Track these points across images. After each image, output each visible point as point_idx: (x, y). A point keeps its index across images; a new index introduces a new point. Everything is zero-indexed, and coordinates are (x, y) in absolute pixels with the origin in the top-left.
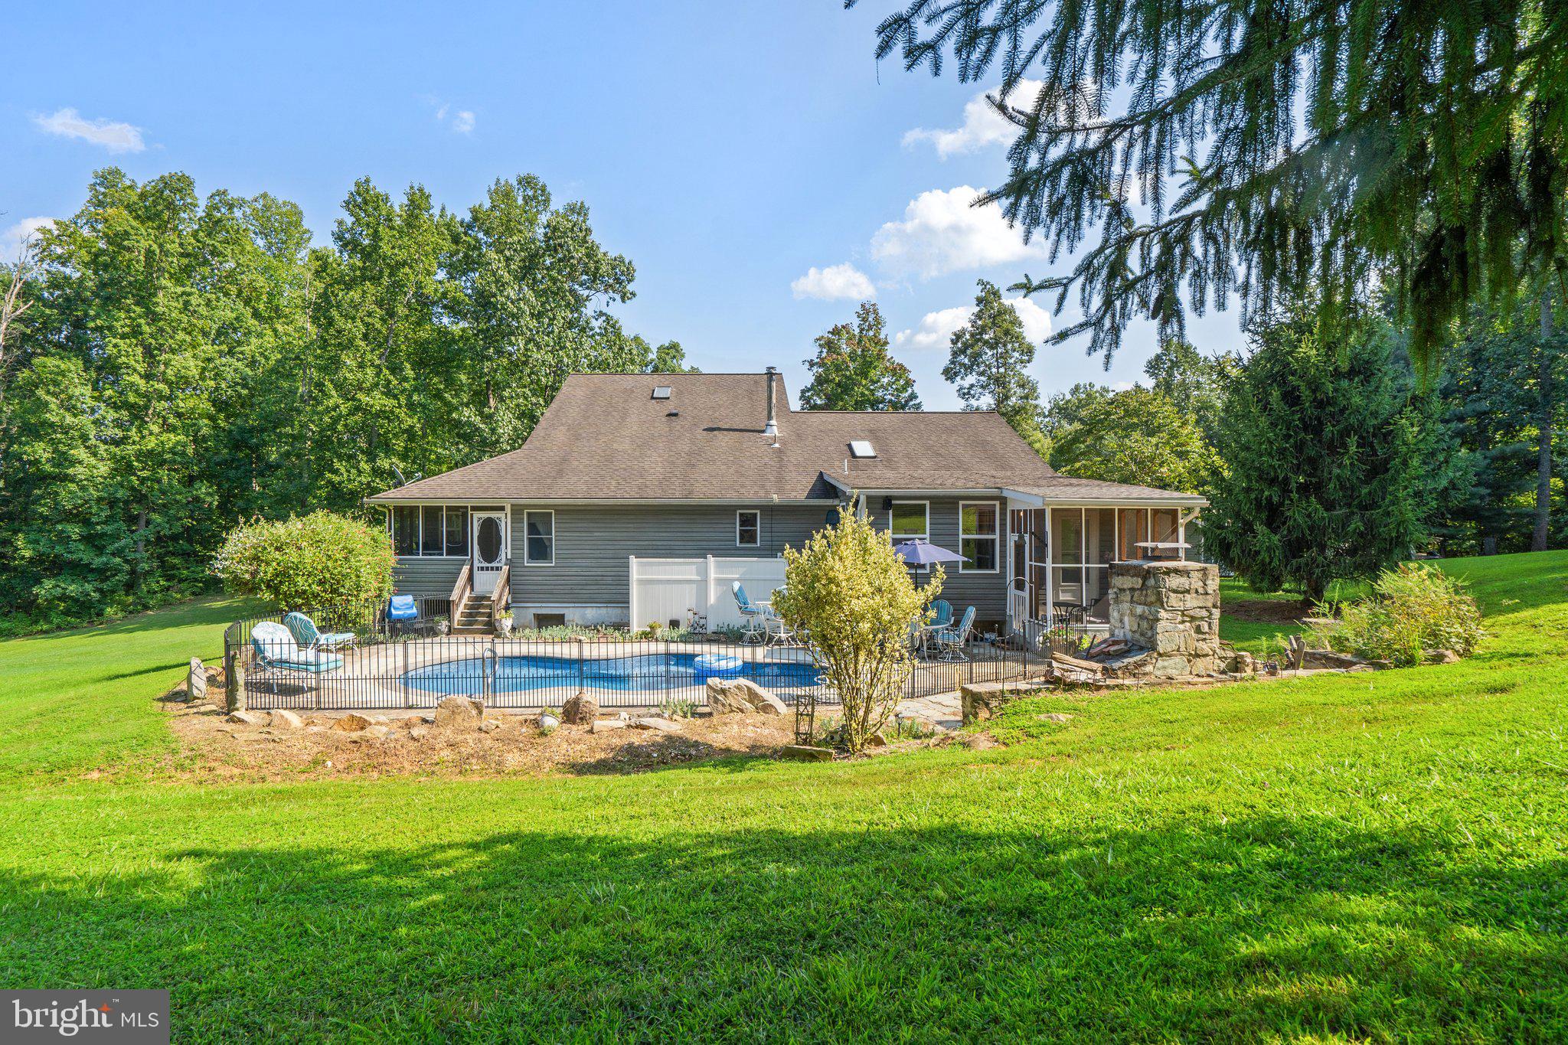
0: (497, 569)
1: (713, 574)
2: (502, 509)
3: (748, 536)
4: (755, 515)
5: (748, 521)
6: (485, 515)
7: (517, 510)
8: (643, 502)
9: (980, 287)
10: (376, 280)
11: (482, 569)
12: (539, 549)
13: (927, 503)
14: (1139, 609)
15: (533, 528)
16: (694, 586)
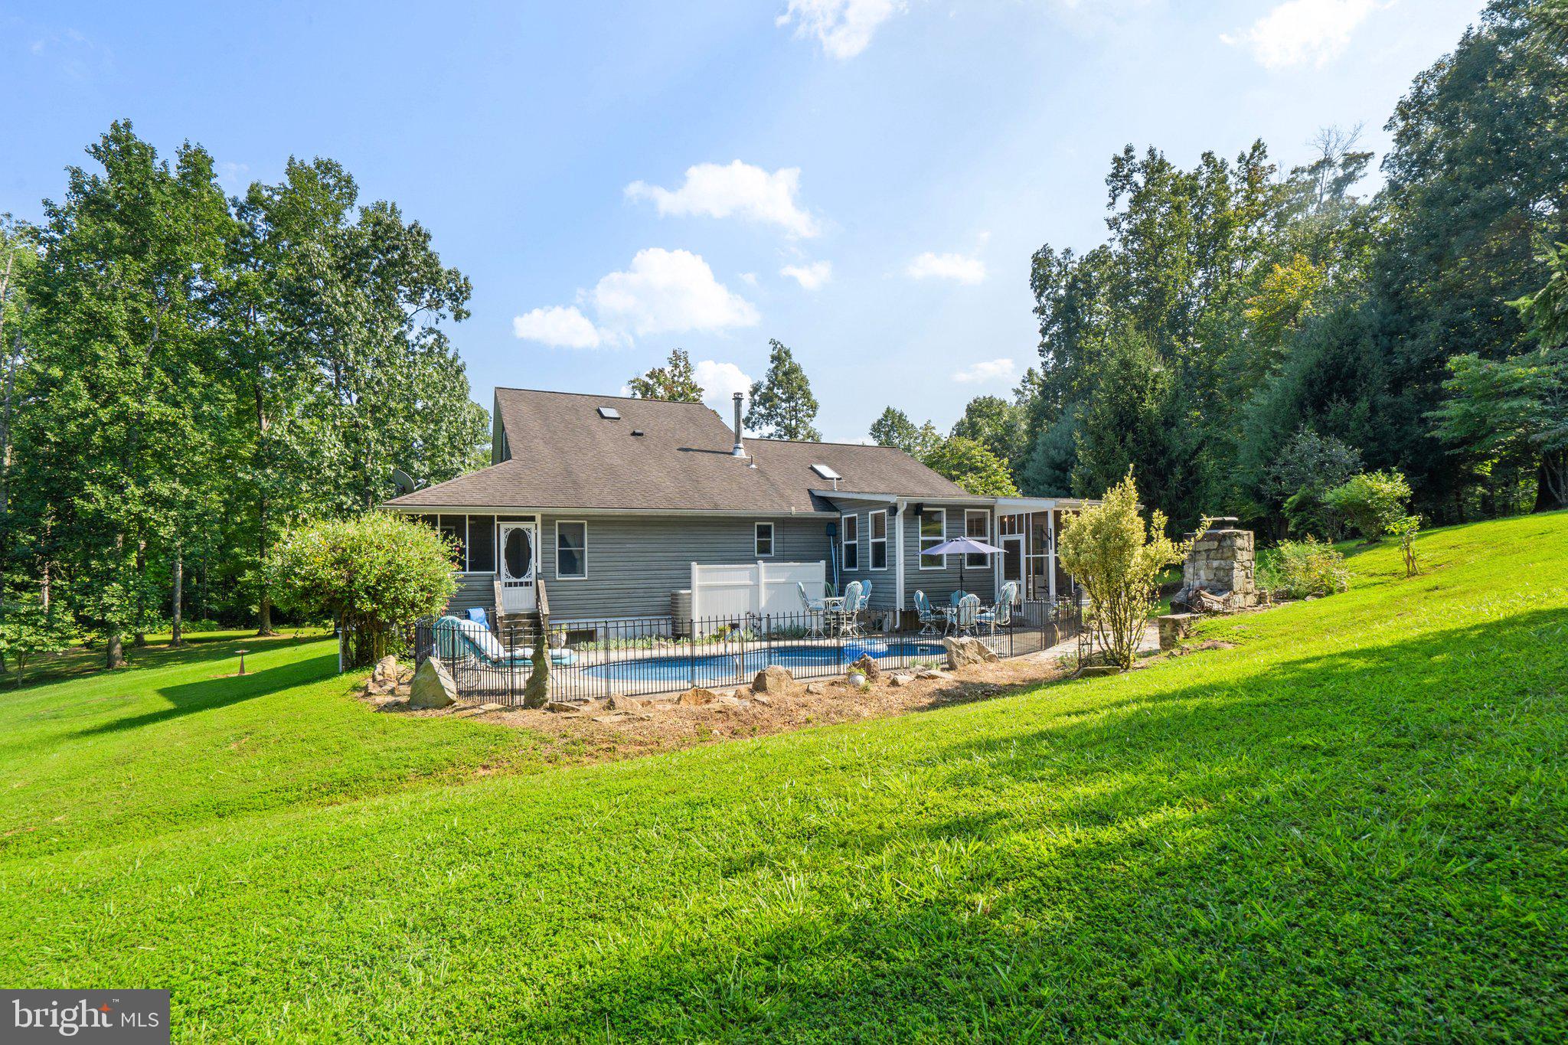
0: (527, 584)
1: (763, 580)
2: (532, 519)
3: (764, 548)
4: (770, 526)
5: (764, 532)
6: (513, 525)
7: (548, 521)
8: (678, 512)
9: (772, 346)
10: (138, 254)
11: (510, 585)
12: (570, 563)
13: (944, 510)
14: (1216, 564)
15: (563, 541)
16: (748, 591)
